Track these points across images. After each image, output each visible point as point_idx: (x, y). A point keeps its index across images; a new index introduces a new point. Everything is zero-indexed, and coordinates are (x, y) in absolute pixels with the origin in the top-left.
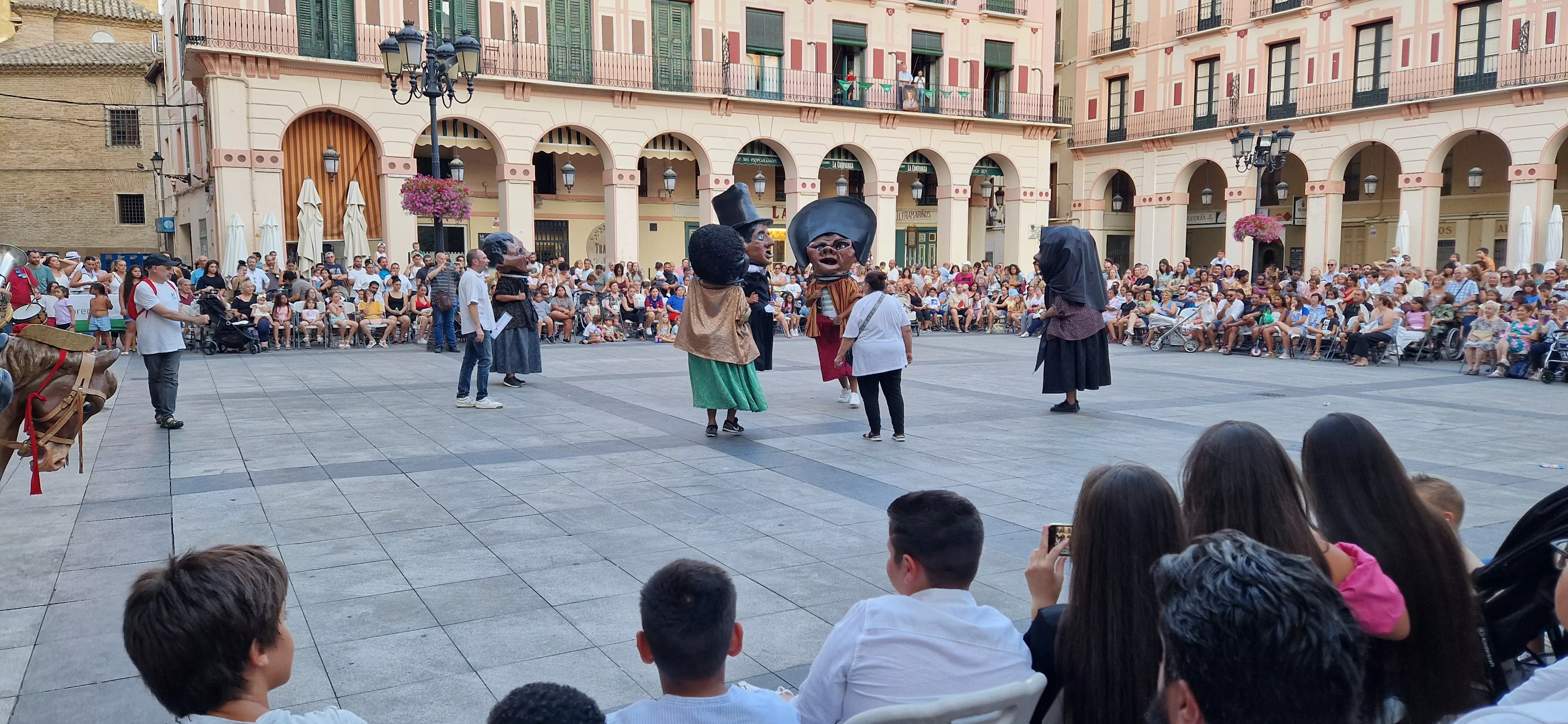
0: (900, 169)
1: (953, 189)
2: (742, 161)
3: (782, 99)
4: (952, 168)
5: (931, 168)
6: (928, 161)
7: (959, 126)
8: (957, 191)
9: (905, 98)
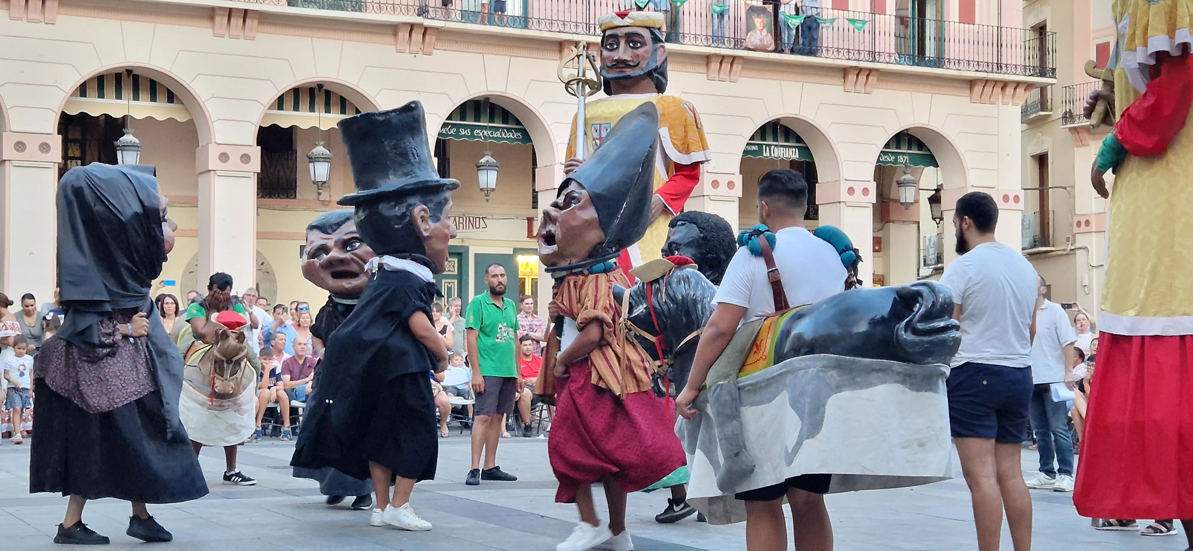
0: (745, 152)
1: (844, 187)
2: (457, 135)
3: (526, 27)
4: (841, 151)
5: (805, 151)
6: (799, 139)
7: (852, 77)
8: (851, 191)
9: (750, 28)
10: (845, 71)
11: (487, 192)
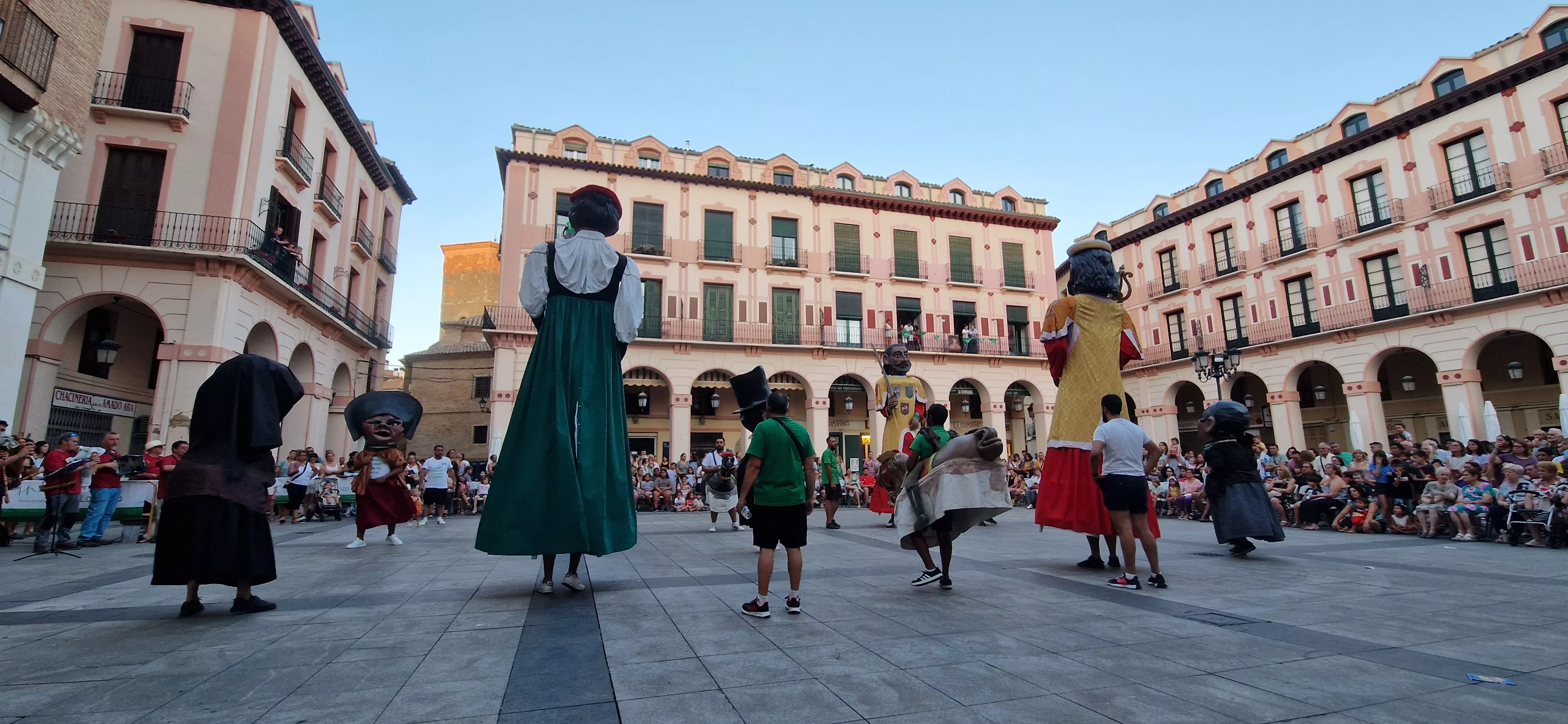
0: (952, 391)
1: (993, 405)
2: (835, 389)
3: (862, 347)
4: (990, 391)
5: (975, 391)
6: (973, 387)
7: (992, 362)
8: (995, 406)
9: (951, 343)
10: (989, 359)
11: (849, 411)
